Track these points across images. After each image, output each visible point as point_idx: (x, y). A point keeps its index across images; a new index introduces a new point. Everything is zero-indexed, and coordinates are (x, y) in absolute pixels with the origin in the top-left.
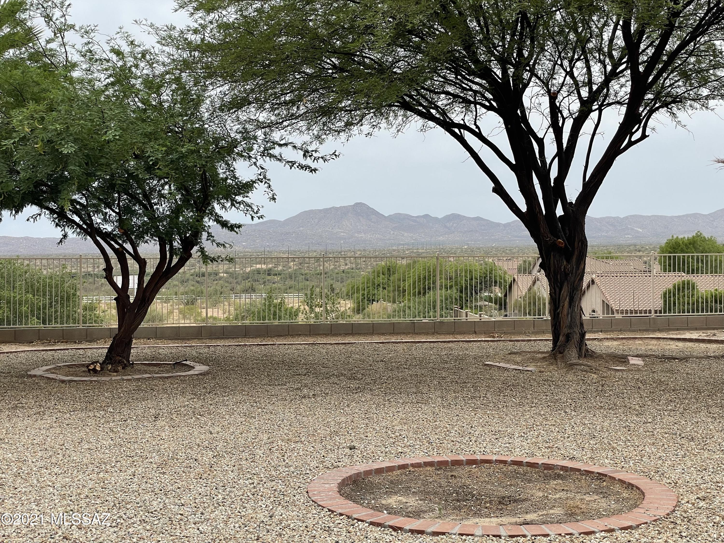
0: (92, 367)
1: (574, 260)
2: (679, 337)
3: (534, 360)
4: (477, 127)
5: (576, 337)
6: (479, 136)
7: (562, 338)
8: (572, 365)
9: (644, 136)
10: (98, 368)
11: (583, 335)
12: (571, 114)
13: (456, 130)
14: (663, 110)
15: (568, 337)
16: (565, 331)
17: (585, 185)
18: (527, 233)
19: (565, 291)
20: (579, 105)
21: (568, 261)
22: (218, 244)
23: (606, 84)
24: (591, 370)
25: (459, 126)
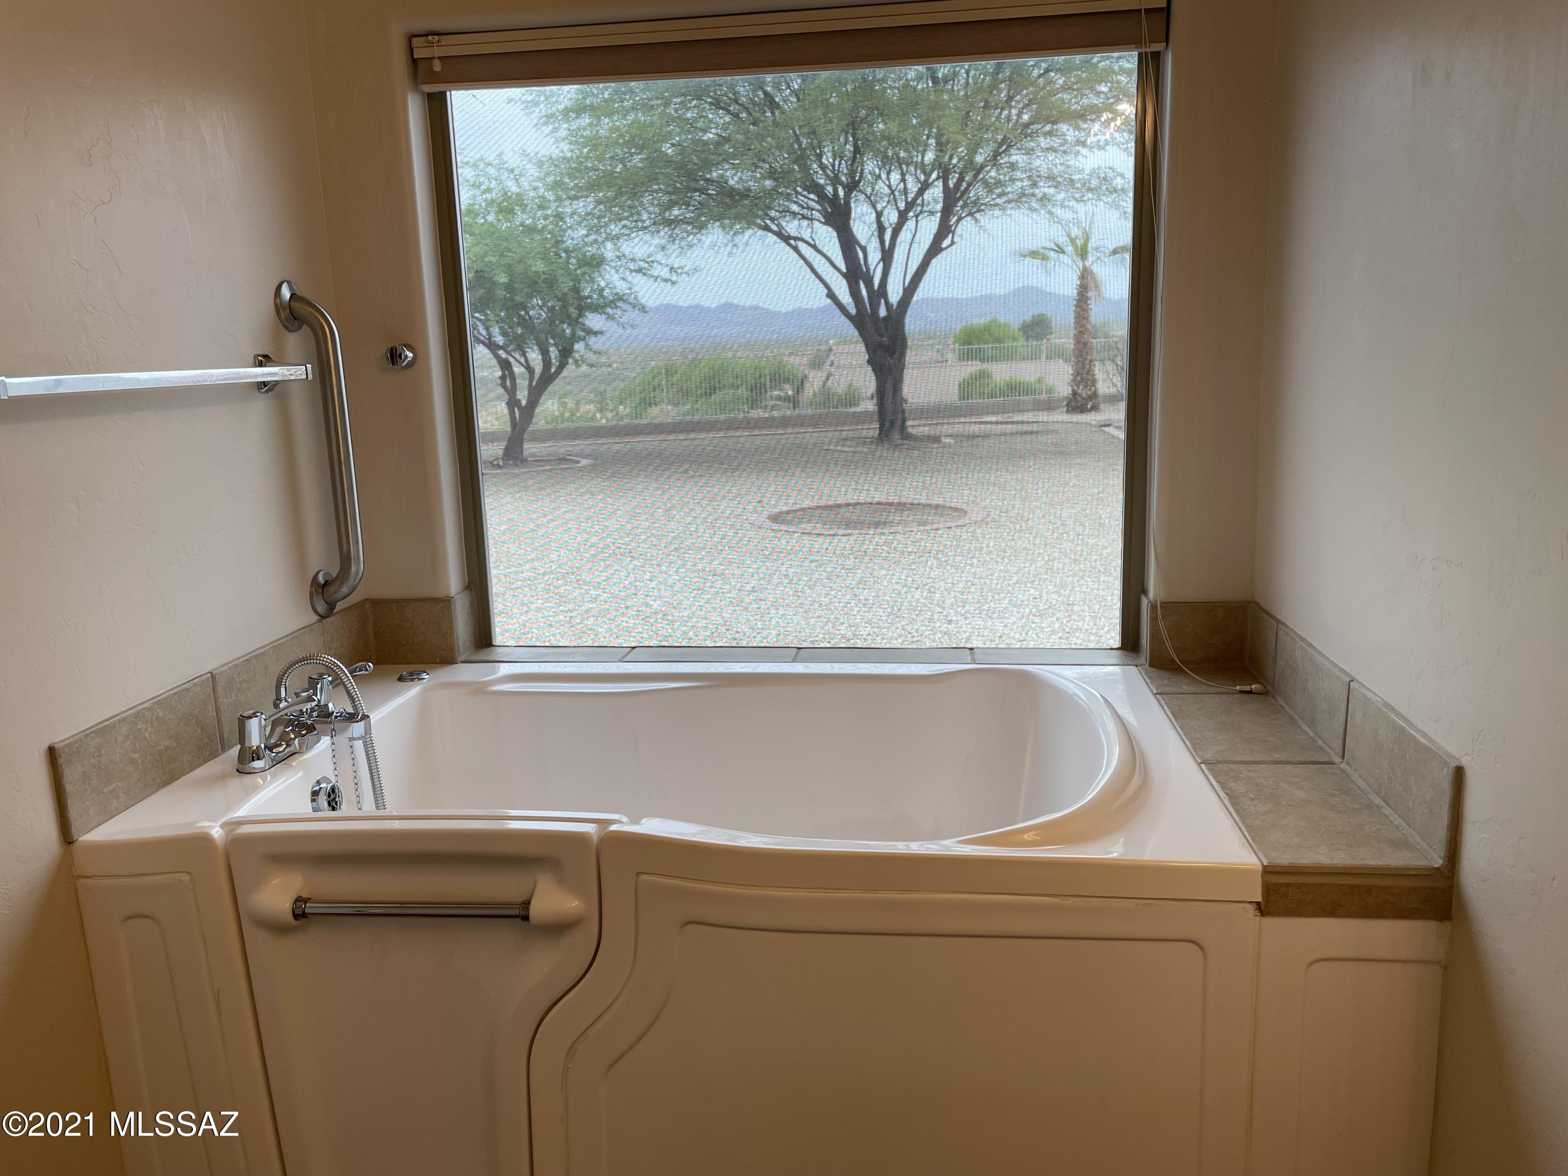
0: (495, 462)
1: (896, 356)
2: (980, 420)
3: (865, 443)
4: (813, 240)
5: (899, 422)
6: (814, 247)
7: (887, 424)
8: (896, 445)
9: (953, 243)
10: (501, 464)
11: (904, 420)
12: (891, 225)
13: (792, 242)
14: (969, 218)
15: (892, 423)
16: (889, 417)
17: (905, 290)
18: (856, 333)
19: (889, 384)
20: (897, 214)
21: (891, 356)
22: (596, 353)
23: (921, 192)
24: (914, 448)
25: (796, 239)
